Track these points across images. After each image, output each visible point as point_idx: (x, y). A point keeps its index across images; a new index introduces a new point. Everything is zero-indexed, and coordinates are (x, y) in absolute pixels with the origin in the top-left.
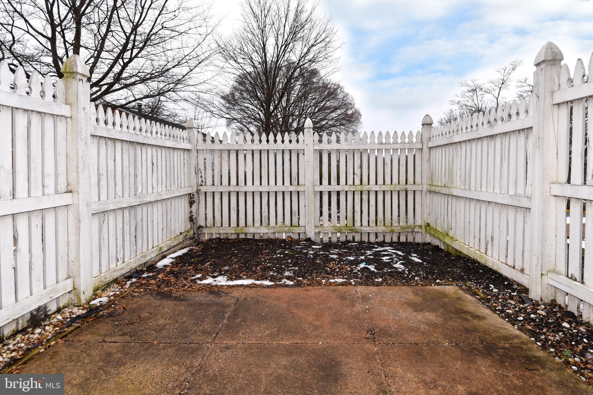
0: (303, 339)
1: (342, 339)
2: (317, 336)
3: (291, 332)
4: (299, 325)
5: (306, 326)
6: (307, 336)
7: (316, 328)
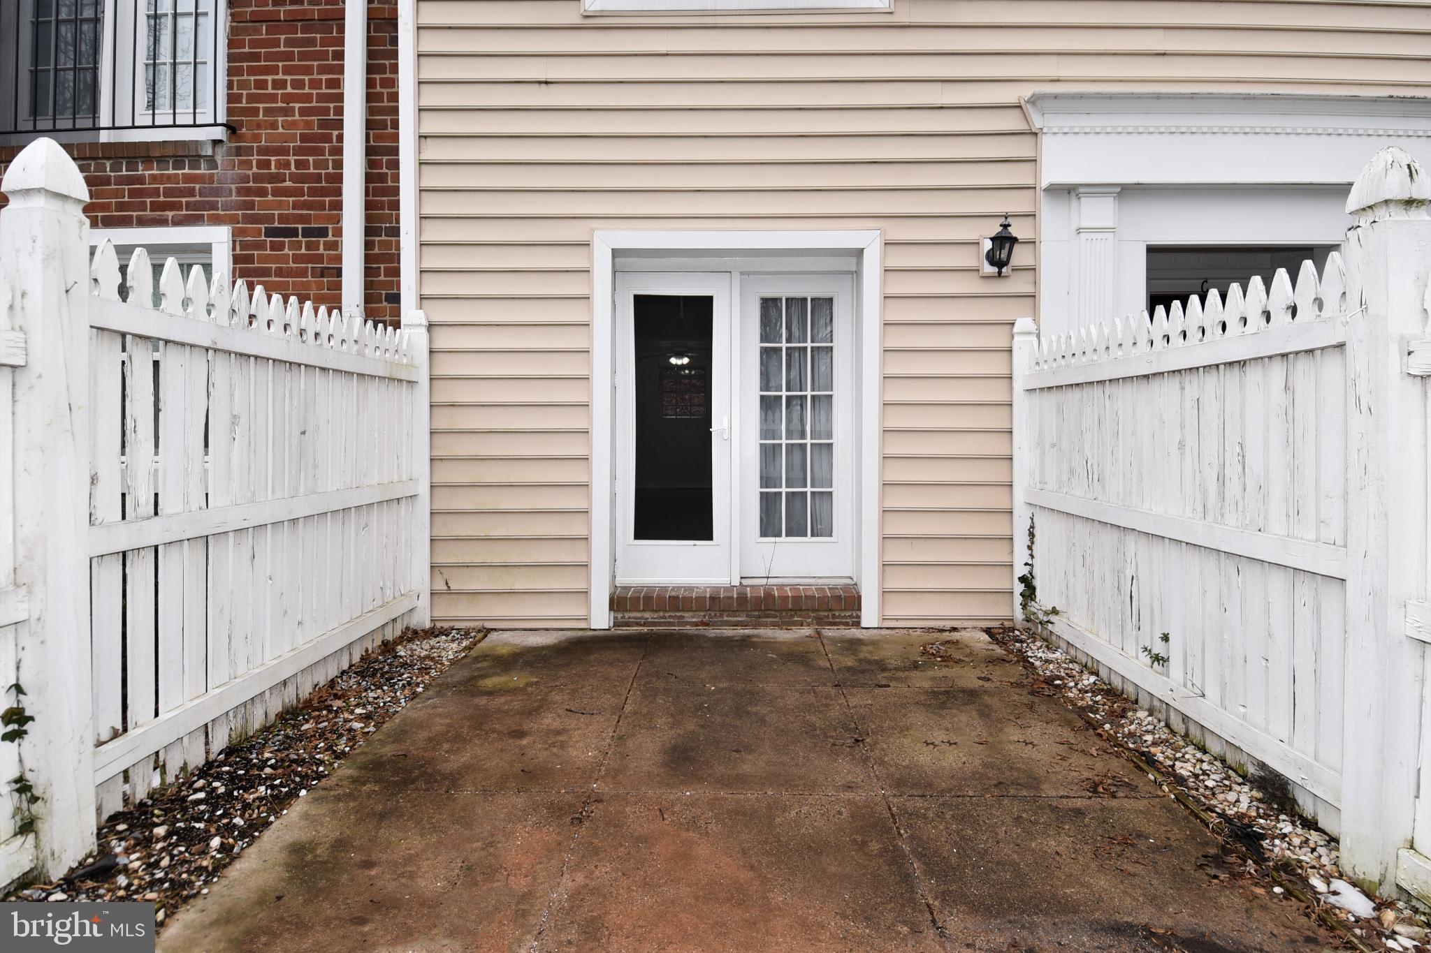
0: (718, 800)
1: (646, 800)
2: (693, 805)
3: (744, 814)
4: (729, 831)
5: (714, 828)
6: (712, 804)
7: (693, 824)
